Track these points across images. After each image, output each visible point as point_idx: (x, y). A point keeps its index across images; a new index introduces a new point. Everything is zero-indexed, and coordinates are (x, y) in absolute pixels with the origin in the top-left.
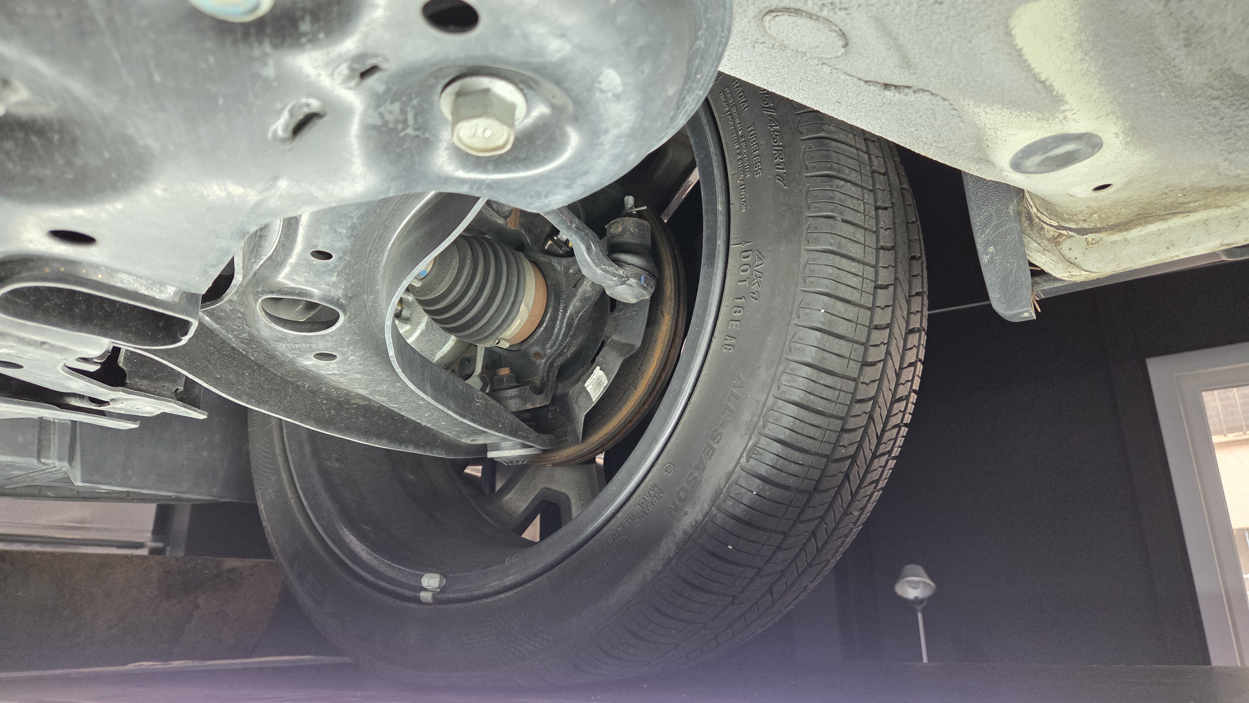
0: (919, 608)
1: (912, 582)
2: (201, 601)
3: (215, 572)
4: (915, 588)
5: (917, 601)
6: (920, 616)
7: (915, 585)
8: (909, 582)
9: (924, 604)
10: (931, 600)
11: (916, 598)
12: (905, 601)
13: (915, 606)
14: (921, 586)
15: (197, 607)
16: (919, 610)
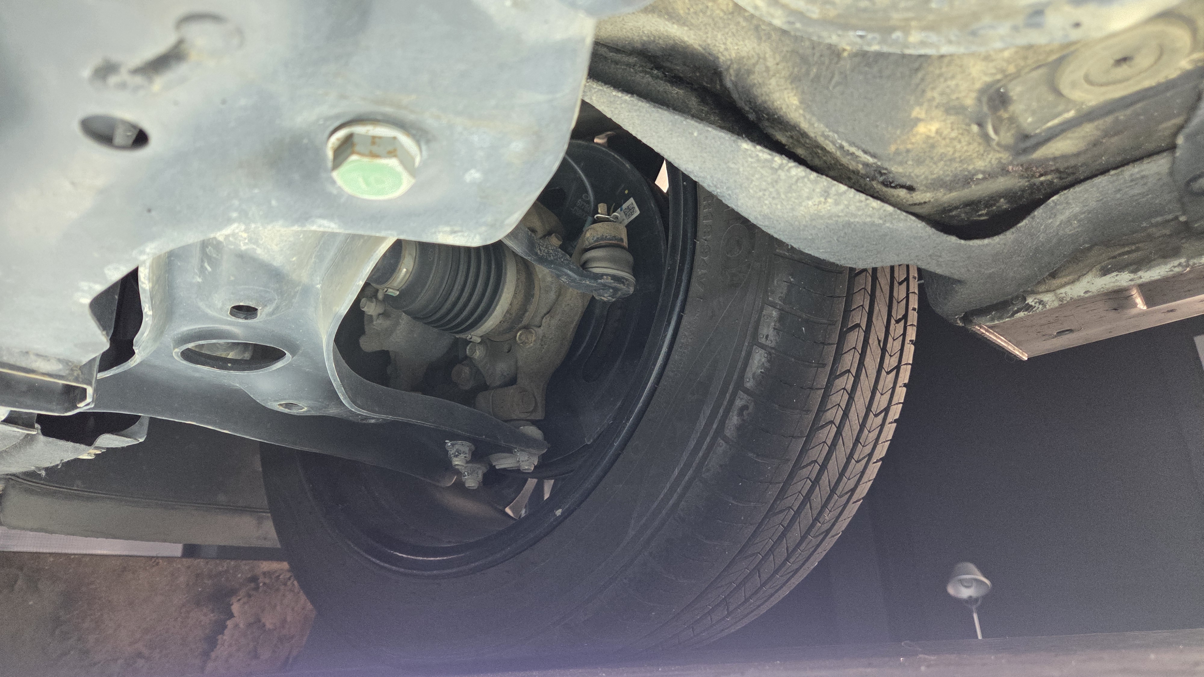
0: (974, 608)
1: (966, 580)
2: (235, 608)
3: (249, 576)
4: (967, 587)
5: (971, 600)
6: (975, 616)
7: (967, 584)
8: (961, 581)
9: (979, 603)
10: (985, 598)
11: (971, 597)
13: (969, 605)
14: (974, 584)
15: (231, 616)
16: (974, 610)
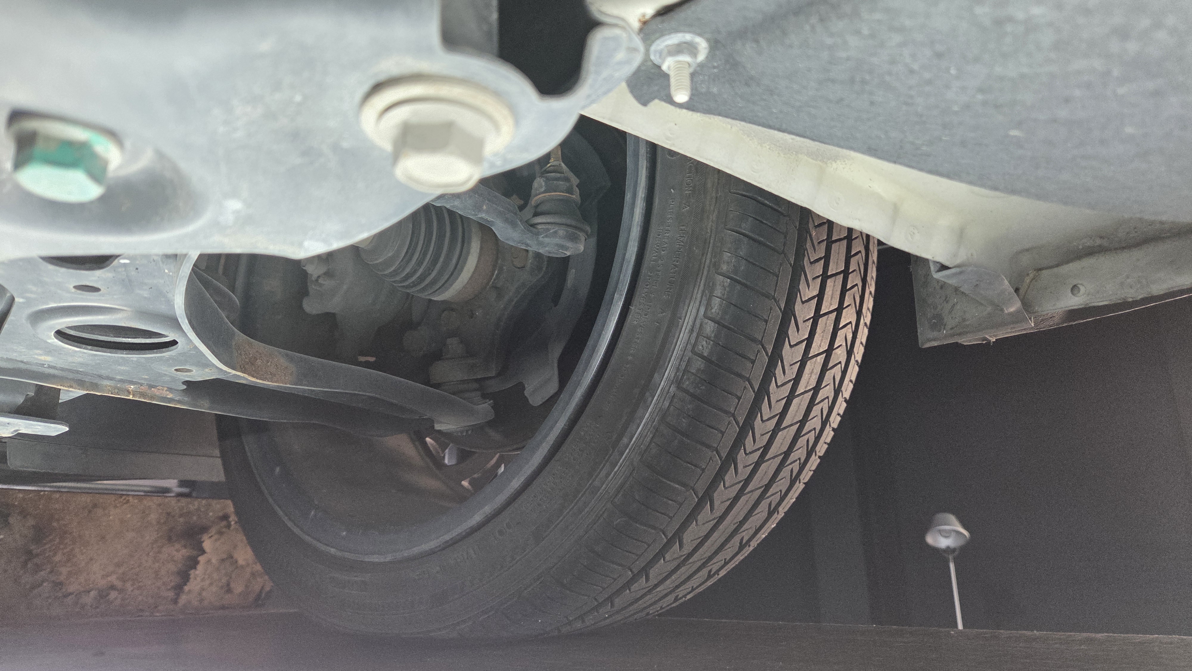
0: (951, 558)
1: (945, 531)
4: (946, 537)
5: (949, 550)
6: (952, 566)
7: (946, 534)
8: (940, 532)
9: (957, 553)
10: (963, 548)
11: (948, 547)
12: (935, 551)
13: (946, 555)
14: (953, 534)
16: (951, 560)
